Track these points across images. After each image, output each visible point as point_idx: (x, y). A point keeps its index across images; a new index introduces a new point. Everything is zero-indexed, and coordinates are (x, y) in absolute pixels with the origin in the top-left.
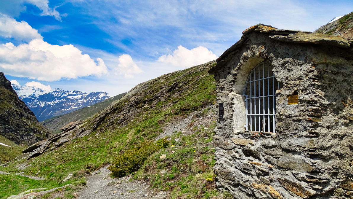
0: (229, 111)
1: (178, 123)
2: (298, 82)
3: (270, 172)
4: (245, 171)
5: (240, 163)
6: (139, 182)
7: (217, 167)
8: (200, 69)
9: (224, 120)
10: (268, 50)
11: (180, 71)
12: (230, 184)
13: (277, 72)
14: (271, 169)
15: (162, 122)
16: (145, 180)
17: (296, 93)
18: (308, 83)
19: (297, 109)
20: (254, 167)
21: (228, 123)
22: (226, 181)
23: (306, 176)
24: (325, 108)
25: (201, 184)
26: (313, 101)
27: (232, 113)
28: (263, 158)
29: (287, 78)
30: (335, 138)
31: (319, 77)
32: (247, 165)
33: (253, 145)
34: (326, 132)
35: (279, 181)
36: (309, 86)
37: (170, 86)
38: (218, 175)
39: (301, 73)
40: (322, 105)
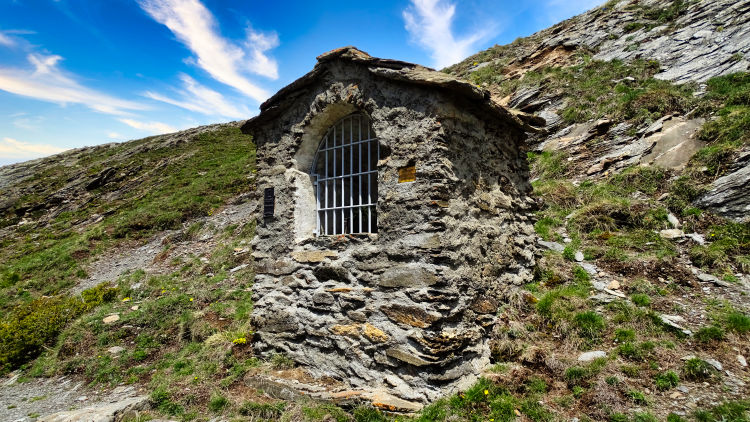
0: (286, 203)
1: (126, 256)
2: (415, 145)
3: (367, 300)
4: (319, 308)
5: (308, 295)
6: (50, 381)
7: (257, 314)
8: (169, 141)
9: (276, 219)
10: (364, 92)
11: (117, 144)
12: (288, 339)
13: (381, 129)
14: (368, 294)
15: (81, 254)
16: (66, 374)
17: (412, 163)
18: (431, 148)
19: (414, 190)
20: (336, 297)
21: (283, 226)
22: (277, 335)
23: (429, 292)
24: (453, 186)
25: (222, 353)
26: (439, 174)
27: (292, 207)
28: (353, 279)
29: (397, 140)
30: (465, 234)
31: (446, 139)
32: (323, 295)
33: (335, 258)
34: (454, 223)
35: (383, 312)
36: (433, 151)
37: (93, 177)
38: (260, 328)
39: (420, 132)
40: (450, 181)
